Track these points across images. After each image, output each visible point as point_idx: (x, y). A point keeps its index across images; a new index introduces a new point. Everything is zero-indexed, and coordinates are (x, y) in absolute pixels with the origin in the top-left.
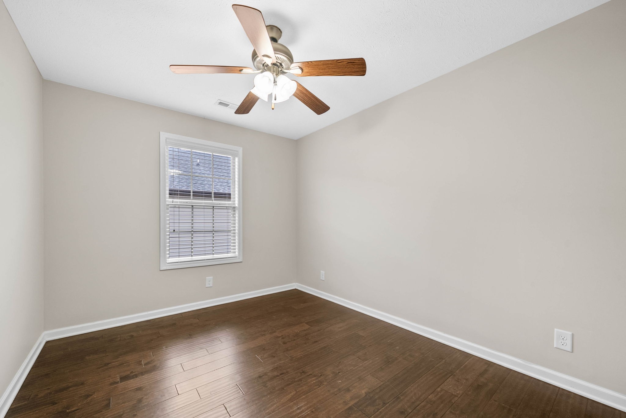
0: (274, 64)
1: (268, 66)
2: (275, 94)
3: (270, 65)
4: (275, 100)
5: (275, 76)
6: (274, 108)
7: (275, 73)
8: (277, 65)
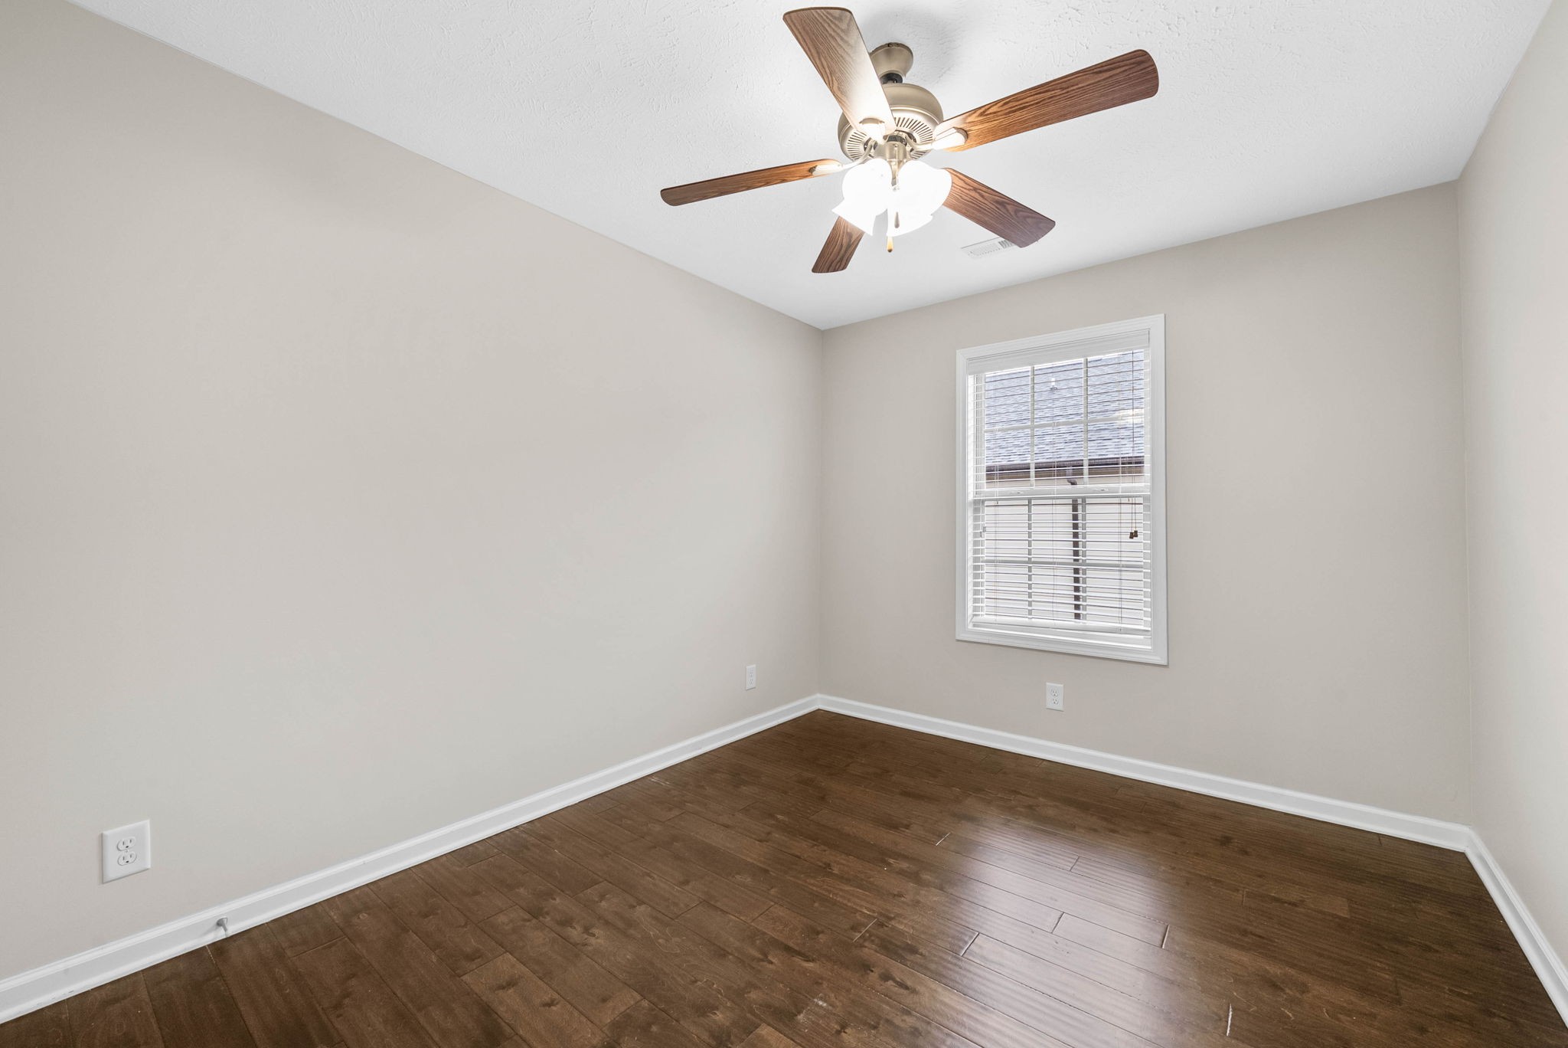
0: (892, 138)
1: (877, 147)
2: (897, 214)
3: (881, 142)
4: (897, 226)
5: (895, 167)
6: (892, 248)
7: (895, 161)
8: (901, 140)
